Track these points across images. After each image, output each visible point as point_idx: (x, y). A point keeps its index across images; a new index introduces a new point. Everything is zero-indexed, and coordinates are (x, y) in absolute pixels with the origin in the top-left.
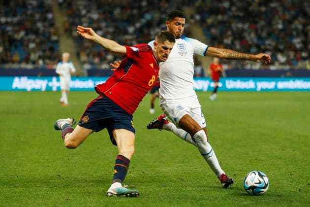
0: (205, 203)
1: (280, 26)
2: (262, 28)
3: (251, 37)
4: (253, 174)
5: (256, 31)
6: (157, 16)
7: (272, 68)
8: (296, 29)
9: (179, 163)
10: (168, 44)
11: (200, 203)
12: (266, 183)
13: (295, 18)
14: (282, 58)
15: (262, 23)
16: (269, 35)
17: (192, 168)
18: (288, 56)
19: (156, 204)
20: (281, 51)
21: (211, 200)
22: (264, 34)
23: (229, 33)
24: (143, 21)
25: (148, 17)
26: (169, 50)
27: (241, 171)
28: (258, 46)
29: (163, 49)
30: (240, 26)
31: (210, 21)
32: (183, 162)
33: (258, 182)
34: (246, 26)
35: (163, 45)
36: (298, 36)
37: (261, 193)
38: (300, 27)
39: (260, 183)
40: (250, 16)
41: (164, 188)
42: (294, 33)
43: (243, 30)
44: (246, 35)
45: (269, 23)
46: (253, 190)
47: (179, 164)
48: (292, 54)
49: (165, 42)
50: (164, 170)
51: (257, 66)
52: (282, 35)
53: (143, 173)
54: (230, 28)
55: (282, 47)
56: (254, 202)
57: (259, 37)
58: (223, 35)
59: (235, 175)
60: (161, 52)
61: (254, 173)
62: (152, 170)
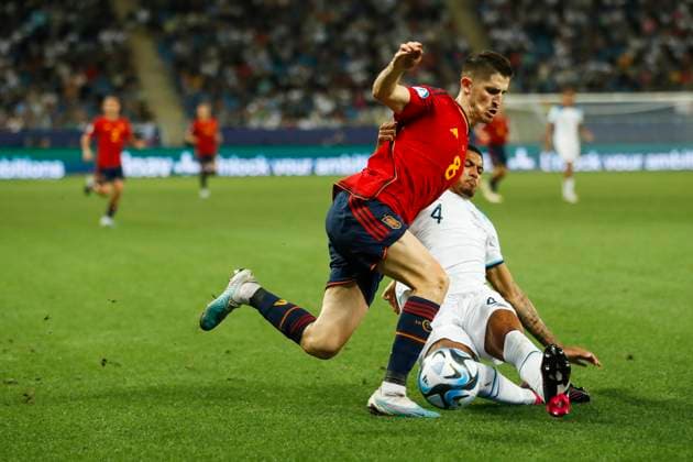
0: (165, 414)
1: (320, 36)
2: (283, 41)
3: (259, 61)
4: (439, 355)
5: (269, 47)
6: (57, 17)
7: (306, 125)
8: (354, 42)
9: (109, 329)
10: (499, 80)
11: (154, 414)
12: (473, 375)
13: (350, 18)
14: (324, 104)
15: (281, 30)
16: (297, 55)
17: (136, 339)
18: (337, 100)
19: (61, 417)
20: (323, 90)
21: (177, 407)
22: (286, 54)
23: (213, 52)
24: (29, 28)
25: (38, 19)
26: (500, 94)
27: (242, 343)
28: (273, 79)
29: (486, 94)
30: (235, 36)
31: (171, 25)
32: (117, 326)
33: (453, 373)
34: (248, 37)
35: (489, 85)
36: (357, 55)
37: (461, 401)
38: (361, 37)
39: (457, 375)
40: (255, 17)
41: (78, 383)
42: (350, 51)
43: (241, 47)
44: (248, 56)
45: (297, 30)
46: (442, 397)
47: (109, 332)
48: (345, 96)
49: (493, 77)
50: (77, 343)
51: (273, 122)
52: (325, 54)
53: (33, 351)
54: (213, 41)
55: (323, 80)
56: (268, 409)
57: (276, 60)
58: (198, 56)
59: (228, 352)
60: (483, 99)
61: (440, 352)
62: (52, 346)
